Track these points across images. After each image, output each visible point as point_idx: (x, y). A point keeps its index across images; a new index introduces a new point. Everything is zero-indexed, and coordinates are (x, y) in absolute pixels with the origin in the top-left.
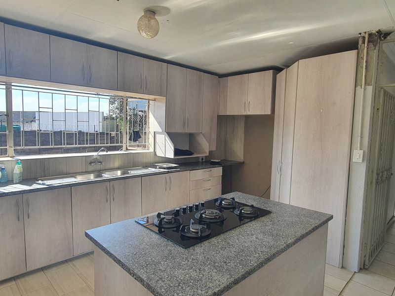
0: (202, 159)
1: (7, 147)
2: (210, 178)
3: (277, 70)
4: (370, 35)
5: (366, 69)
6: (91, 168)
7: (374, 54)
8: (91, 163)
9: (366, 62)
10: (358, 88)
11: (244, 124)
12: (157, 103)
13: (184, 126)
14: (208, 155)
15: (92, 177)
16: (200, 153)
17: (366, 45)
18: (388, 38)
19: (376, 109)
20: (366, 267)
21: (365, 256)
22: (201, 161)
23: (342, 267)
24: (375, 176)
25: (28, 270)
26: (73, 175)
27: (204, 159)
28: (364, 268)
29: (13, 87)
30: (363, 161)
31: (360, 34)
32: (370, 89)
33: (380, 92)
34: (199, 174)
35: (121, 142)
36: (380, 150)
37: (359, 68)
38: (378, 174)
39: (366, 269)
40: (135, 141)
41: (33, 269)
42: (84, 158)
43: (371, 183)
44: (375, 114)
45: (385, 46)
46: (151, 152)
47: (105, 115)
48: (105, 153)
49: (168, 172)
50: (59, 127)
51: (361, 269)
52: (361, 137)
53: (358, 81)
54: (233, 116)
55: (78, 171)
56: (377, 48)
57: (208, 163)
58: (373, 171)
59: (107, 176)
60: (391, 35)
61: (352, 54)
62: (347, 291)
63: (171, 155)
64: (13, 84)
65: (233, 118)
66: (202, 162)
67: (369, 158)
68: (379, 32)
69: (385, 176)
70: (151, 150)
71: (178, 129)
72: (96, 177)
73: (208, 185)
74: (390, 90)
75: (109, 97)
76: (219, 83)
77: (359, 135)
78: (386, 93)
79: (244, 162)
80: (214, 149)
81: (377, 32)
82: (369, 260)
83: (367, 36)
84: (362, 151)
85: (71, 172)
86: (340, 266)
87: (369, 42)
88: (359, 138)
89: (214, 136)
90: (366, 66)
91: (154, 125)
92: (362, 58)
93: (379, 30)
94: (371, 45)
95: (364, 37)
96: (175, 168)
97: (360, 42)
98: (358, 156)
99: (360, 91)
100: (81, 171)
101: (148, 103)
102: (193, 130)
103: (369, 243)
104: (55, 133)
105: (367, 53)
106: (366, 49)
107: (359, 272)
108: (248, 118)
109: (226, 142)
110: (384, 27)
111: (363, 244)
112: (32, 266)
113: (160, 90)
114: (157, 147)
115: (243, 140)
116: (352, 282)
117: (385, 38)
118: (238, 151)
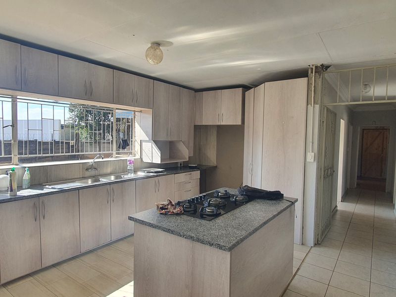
0: (181, 164)
1: (12, 156)
2: (191, 181)
3: (246, 88)
4: (316, 67)
5: (314, 92)
6: (88, 174)
7: (320, 82)
8: (87, 169)
9: (314, 87)
10: (309, 106)
11: (216, 133)
12: (143, 115)
13: (167, 135)
14: (188, 160)
15: (90, 182)
16: (179, 159)
17: (314, 74)
18: (328, 70)
19: (322, 122)
20: (319, 242)
21: (318, 235)
22: (179, 166)
23: (302, 244)
24: (323, 171)
25: (43, 267)
26: (72, 180)
27: (182, 164)
28: (317, 244)
29: (18, 100)
30: (314, 160)
31: (309, 66)
32: (317, 107)
33: (324, 109)
34: (182, 177)
35: (112, 151)
36: (326, 152)
37: (310, 91)
38: (324, 171)
39: (319, 244)
40: (124, 149)
41: (47, 265)
42: (81, 165)
43: (320, 178)
44: (321, 124)
45: (327, 75)
46: (138, 159)
47: (62, 123)
48: (101, 160)
49: (157, 176)
50: (36, 136)
51: (315, 244)
52: (313, 143)
53: (309, 101)
54: (206, 126)
55: (76, 177)
56: (321, 77)
57: (186, 167)
58: (321, 169)
59: (104, 180)
60: (330, 67)
61: (304, 81)
62: (307, 259)
63: (157, 160)
64: (18, 97)
65: (207, 127)
66: (181, 167)
67: (318, 158)
68: (322, 65)
69: (329, 173)
70: (138, 156)
71: (163, 138)
72: (93, 182)
73: (189, 186)
74: (331, 108)
75: (68, 106)
76: (195, 97)
77: (311, 141)
78: (328, 109)
79: (216, 167)
80: (192, 155)
81: (321, 65)
82: (321, 238)
83: (314, 68)
84: (313, 154)
85: (70, 177)
86: (301, 244)
87: (315, 72)
88: (311, 143)
89: (192, 144)
90: (314, 90)
91: (140, 134)
92: (311, 84)
93: (322, 64)
94: (317, 75)
95: (312, 69)
96: (161, 172)
97: (310, 72)
98: (311, 157)
99: (311, 108)
100: (78, 177)
101: (134, 114)
102: (174, 139)
103: (320, 224)
104: (30, 141)
105: (315, 81)
106: (313, 77)
107: (314, 246)
108: (219, 127)
109: (200, 149)
110: (326, 63)
111: (317, 225)
112: (48, 262)
113: (148, 103)
114: (144, 153)
115: (215, 147)
116: (310, 253)
117: (326, 70)
118: (211, 156)
